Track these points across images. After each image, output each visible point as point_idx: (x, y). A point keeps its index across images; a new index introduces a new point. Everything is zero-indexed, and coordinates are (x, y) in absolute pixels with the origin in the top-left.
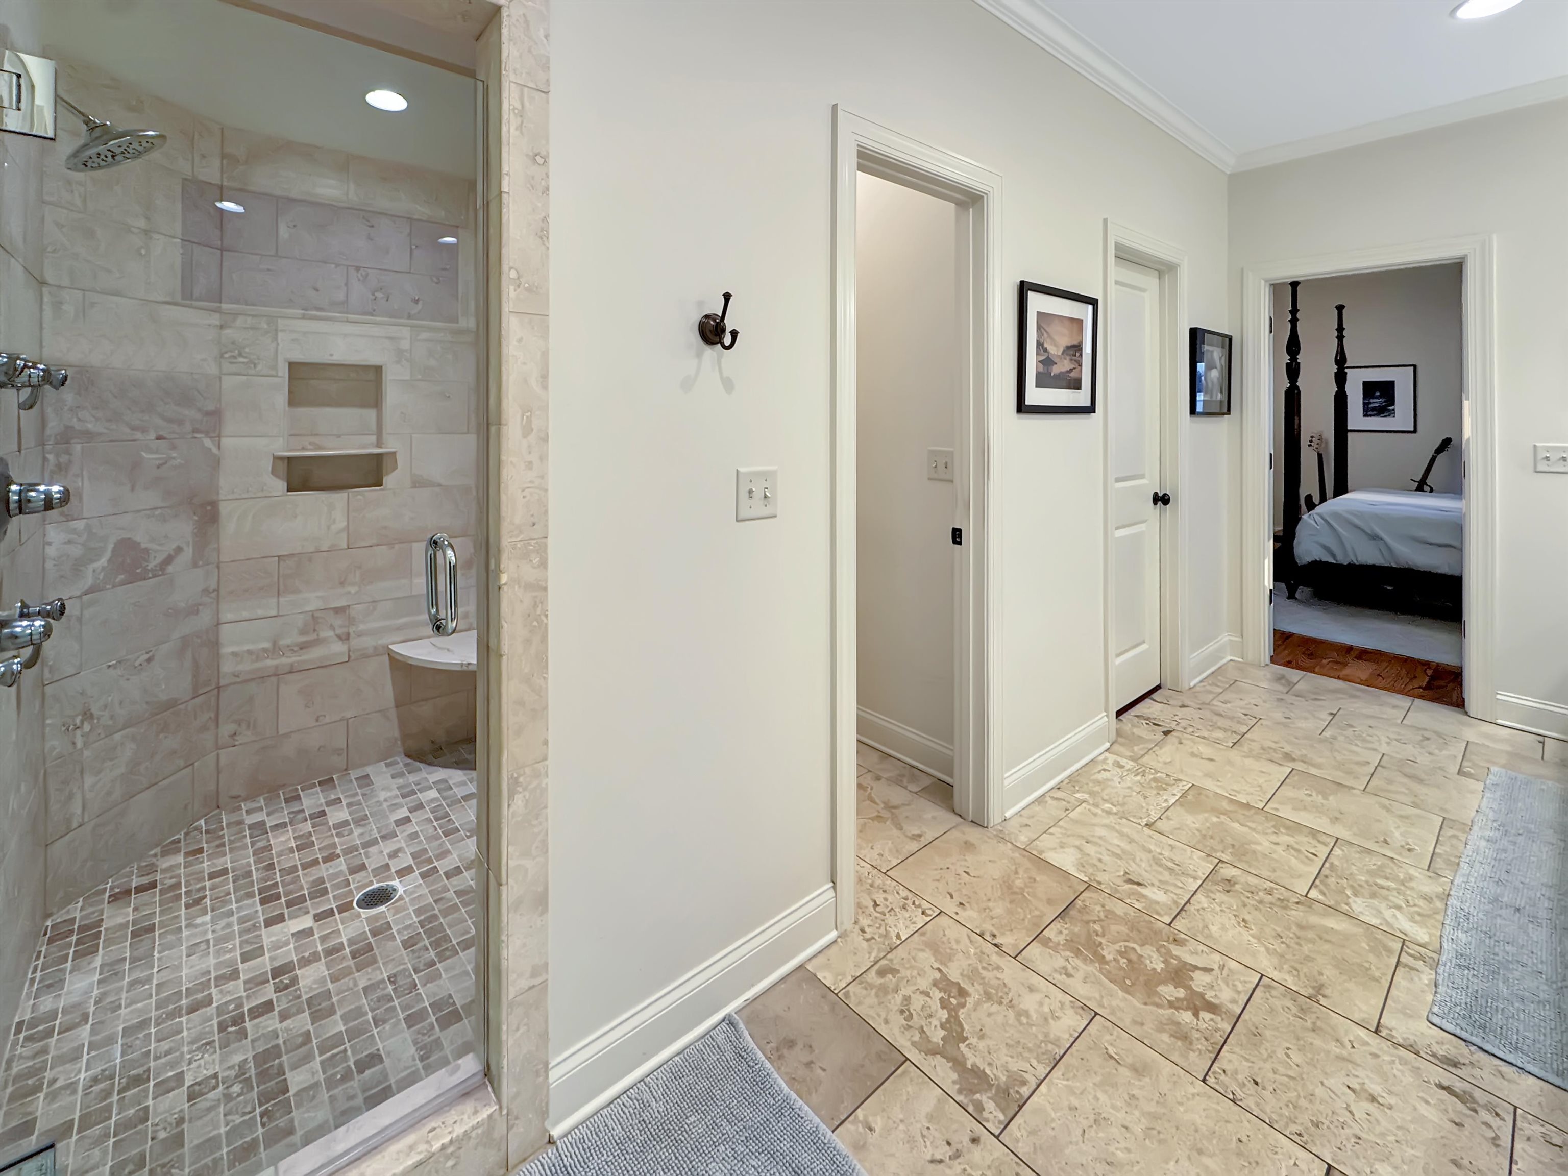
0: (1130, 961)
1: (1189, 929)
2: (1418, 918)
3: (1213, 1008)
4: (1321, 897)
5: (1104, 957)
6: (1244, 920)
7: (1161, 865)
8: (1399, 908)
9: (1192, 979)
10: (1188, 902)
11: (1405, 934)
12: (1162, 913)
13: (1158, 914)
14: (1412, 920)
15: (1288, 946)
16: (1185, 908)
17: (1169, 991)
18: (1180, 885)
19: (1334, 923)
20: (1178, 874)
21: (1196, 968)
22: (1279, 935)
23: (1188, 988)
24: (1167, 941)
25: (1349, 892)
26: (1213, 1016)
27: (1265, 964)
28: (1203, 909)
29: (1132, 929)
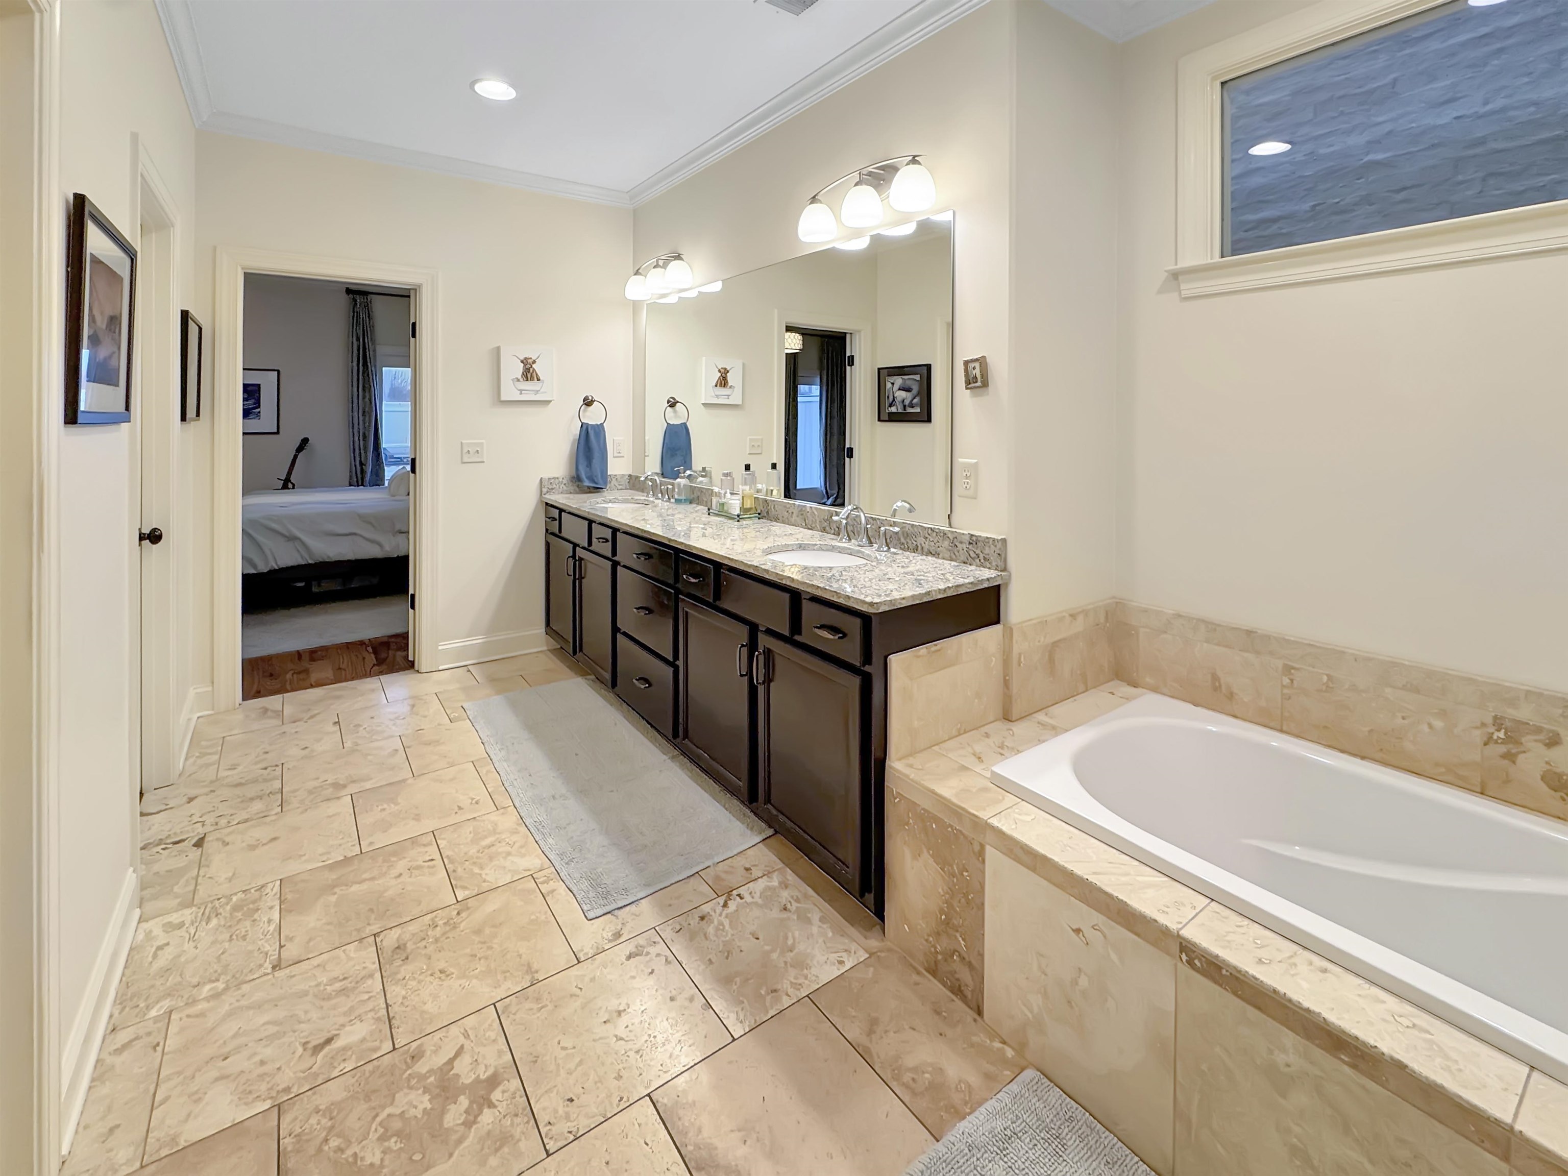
0: (398, 1134)
1: (413, 1033)
2: (523, 851)
3: (493, 1082)
4: (467, 892)
5: (372, 1165)
6: (441, 972)
7: (329, 998)
8: (509, 854)
9: (457, 1076)
10: (387, 1006)
11: (529, 870)
12: (377, 1043)
13: (375, 1050)
14: (523, 856)
15: (486, 958)
16: (391, 1015)
17: (454, 1115)
18: (366, 996)
19: (492, 904)
20: (354, 988)
21: (451, 1061)
22: (472, 956)
23: (463, 1089)
24: (409, 1067)
25: (476, 870)
26: (500, 1088)
27: (486, 992)
28: (404, 998)
29: (367, 1098)
